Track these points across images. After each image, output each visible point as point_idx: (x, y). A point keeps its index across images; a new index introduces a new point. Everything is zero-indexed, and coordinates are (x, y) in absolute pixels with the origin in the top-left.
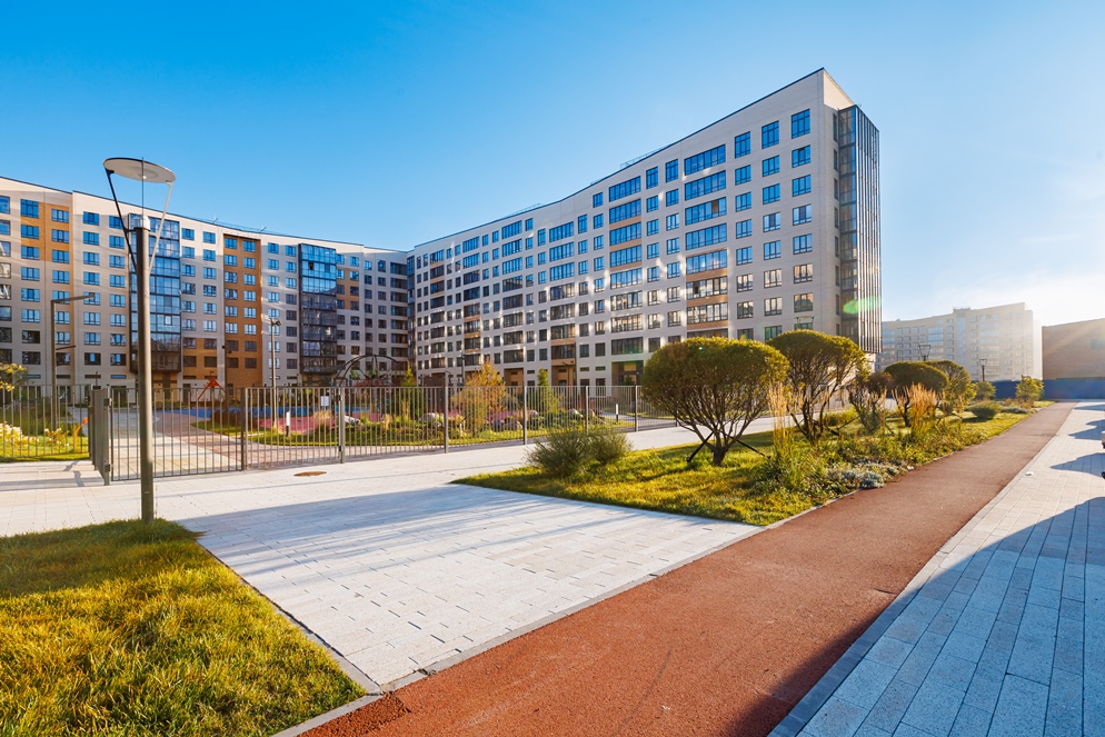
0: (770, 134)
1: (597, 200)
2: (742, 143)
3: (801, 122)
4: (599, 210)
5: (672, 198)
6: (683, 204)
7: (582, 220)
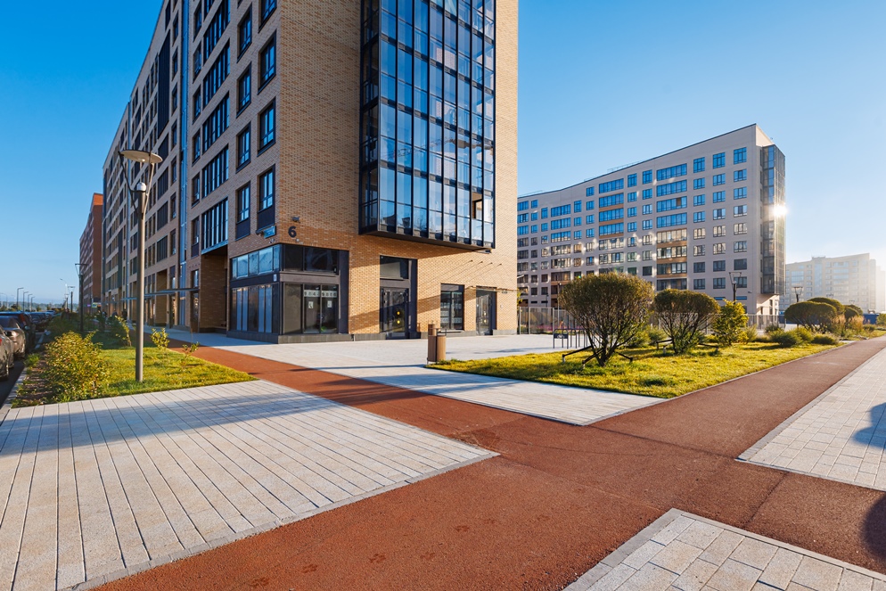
0: (719, 160)
1: (590, 192)
2: (699, 164)
3: (740, 155)
4: (590, 198)
5: (647, 195)
6: (655, 198)
7: (578, 204)
